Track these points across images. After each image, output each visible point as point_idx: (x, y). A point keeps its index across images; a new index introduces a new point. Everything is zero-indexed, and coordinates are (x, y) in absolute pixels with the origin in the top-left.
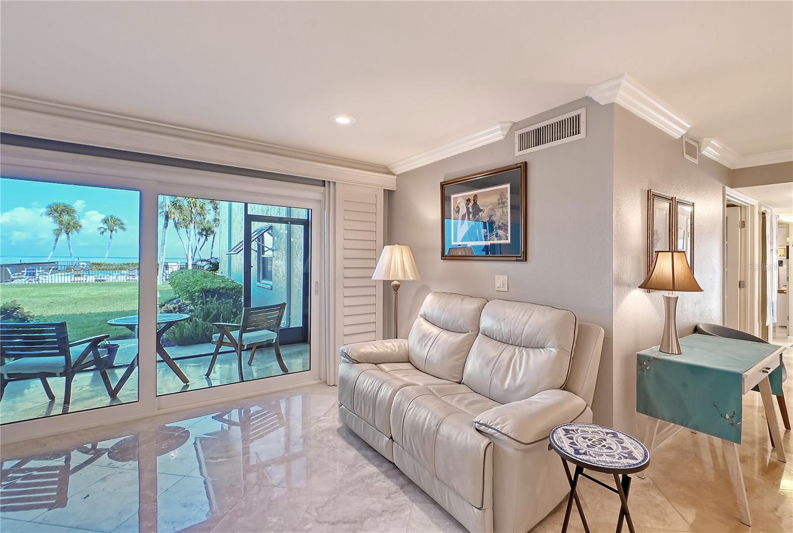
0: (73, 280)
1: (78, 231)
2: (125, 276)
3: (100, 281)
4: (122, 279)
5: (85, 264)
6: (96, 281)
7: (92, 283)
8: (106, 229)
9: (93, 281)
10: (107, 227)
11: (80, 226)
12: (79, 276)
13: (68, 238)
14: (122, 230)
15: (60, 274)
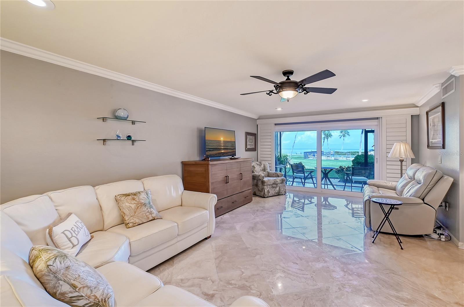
0: (327, 158)
1: (331, 137)
2: (346, 158)
3: (336, 159)
4: (345, 159)
5: (333, 152)
6: (335, 159)
7: (333, 160)
8: (341, 136)
9: (334, 159)
10: (342, 135)
11: (332, 135)
12: (329, 157)
13: (327, 140)
14: (348, 136)
15: (324, 156)
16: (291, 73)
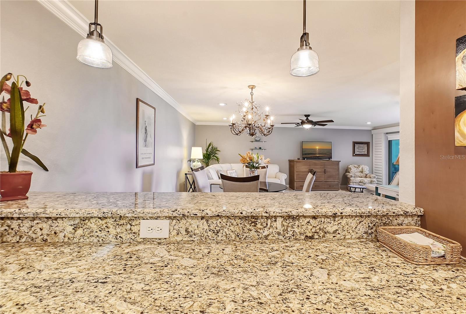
16: (309, 116)
